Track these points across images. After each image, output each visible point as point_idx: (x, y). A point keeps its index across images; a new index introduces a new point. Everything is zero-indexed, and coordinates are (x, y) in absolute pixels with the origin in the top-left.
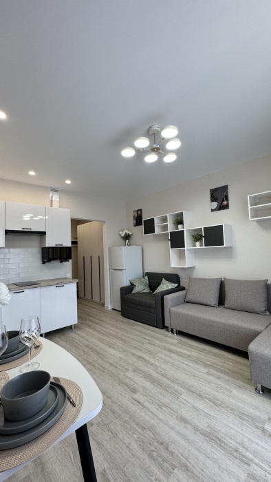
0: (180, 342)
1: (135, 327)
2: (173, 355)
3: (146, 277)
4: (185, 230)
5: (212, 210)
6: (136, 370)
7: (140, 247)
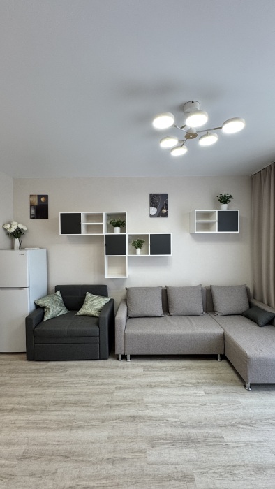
0: (146, 369)
1: (70, 372)
2: (160, 390)
3: (58, 293)
4: (127, 234)
5: (151, 216)
6: (153, 442)
7: (45, 250)
